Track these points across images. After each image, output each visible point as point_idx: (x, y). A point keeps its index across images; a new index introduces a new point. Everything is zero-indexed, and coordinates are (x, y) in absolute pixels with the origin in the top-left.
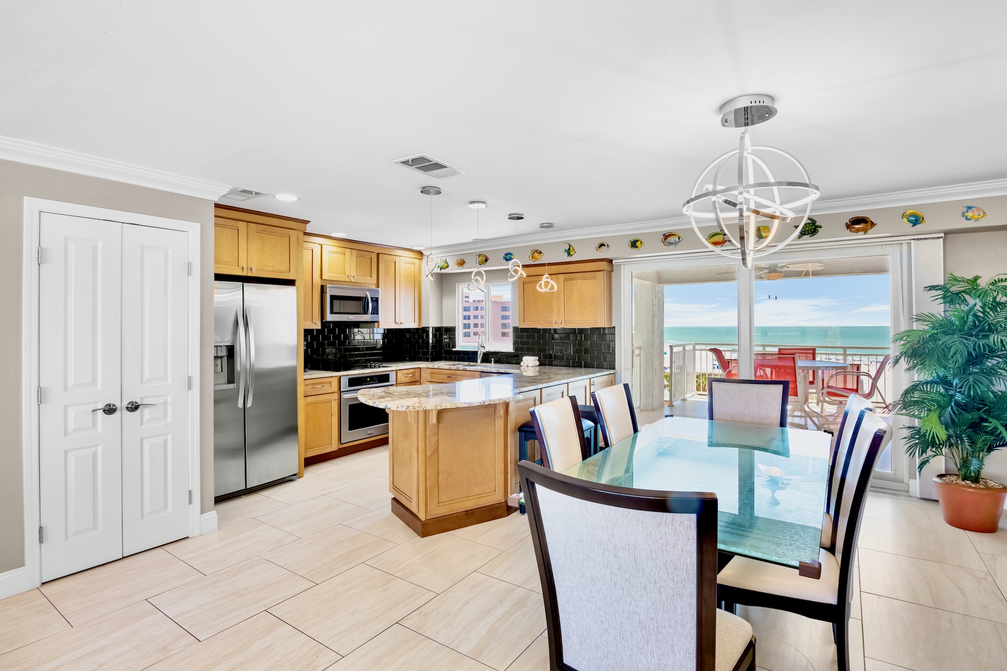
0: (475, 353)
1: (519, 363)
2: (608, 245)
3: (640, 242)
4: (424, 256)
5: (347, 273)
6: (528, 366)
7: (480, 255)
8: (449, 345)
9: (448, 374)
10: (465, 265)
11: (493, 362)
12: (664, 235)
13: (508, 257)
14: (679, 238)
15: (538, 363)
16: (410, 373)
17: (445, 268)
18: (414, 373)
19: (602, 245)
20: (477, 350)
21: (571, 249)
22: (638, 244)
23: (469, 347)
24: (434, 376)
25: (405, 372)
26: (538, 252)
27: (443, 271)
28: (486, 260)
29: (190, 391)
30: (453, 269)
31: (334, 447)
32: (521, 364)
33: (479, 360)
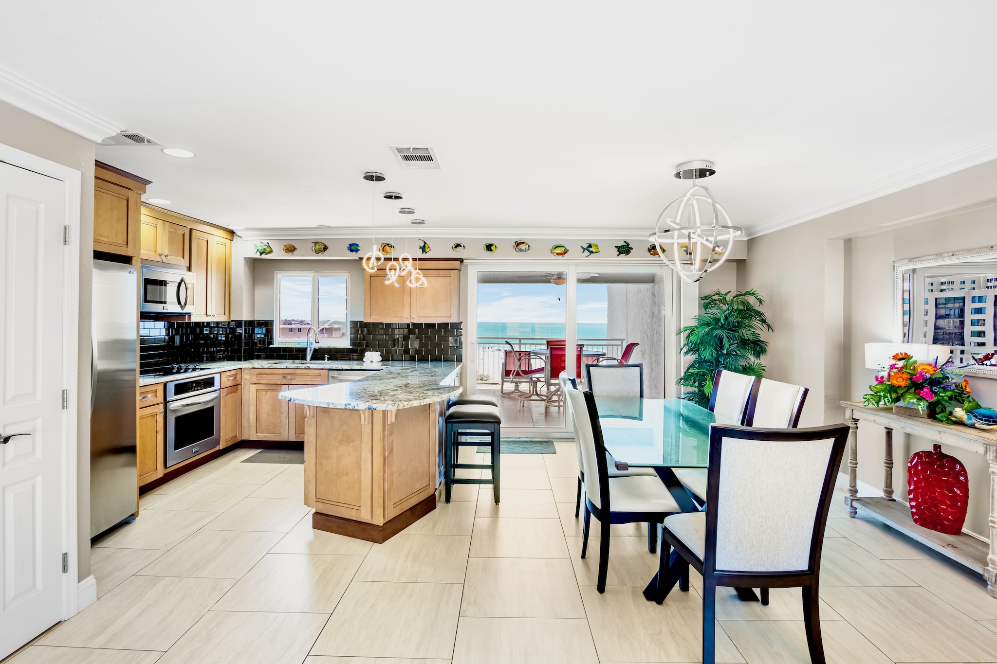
0: (305, 350)
1: (362, 360)
2: (464, 247)
3: (494, 246)
4: (235, 237)
5: (159, 251)
6: (372, 362)
7: (316, 243)
8: (264, 341)
9: (284, 374)
10: (295, 252)
11: (326, 359)
12: (516, 242)
13: (353, 248)
14: (529, 246)
15: (380, 359)
16: (230, 376)
17: (267, 254)
18: (236, 374)
19: (458, 246)
20: (306, 346)
21: (426, 245)
22: (493, 248)
23: (290, 344)
24: (263, 377)
25: (228, 373)
26: (390, 245)
27: (264, 256)
28: (325, 248)
29: (65, 410)
30: (278, 254)
31: (160, 473)
32: (364, 360)
33: (309, 357)
